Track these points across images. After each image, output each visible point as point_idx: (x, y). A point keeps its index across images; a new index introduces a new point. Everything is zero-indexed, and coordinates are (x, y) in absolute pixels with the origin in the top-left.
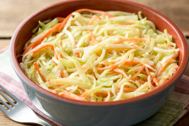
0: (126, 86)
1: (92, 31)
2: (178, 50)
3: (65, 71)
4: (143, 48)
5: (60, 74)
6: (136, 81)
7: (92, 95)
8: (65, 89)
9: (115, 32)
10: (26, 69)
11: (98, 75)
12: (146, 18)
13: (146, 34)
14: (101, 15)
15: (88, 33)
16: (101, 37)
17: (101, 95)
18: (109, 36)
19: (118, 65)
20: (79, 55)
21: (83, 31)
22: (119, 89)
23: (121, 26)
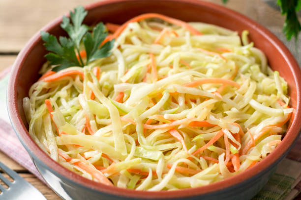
0: (183, 165)
1: (155, 55)
2: (290, 110)
3: (92, 122)
4: (232, 98)
5: (83, 126)
6: (201, 158)
7: (122, 172)
8: (82, 155)
9: (192, 63)
10: (31, 110)
11: (142, 138)
12: (252, 44)
13: (245, 72)
14: (180, 28)
15: (149, 58)
16: (168, 68)
17: (138, 173)
18: (180, 70)
19: (179, 125)
20: (123, 96)
21: (141, 53)
22: (169, 168)
23: (206, 52)
